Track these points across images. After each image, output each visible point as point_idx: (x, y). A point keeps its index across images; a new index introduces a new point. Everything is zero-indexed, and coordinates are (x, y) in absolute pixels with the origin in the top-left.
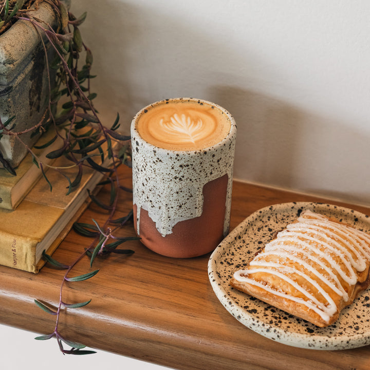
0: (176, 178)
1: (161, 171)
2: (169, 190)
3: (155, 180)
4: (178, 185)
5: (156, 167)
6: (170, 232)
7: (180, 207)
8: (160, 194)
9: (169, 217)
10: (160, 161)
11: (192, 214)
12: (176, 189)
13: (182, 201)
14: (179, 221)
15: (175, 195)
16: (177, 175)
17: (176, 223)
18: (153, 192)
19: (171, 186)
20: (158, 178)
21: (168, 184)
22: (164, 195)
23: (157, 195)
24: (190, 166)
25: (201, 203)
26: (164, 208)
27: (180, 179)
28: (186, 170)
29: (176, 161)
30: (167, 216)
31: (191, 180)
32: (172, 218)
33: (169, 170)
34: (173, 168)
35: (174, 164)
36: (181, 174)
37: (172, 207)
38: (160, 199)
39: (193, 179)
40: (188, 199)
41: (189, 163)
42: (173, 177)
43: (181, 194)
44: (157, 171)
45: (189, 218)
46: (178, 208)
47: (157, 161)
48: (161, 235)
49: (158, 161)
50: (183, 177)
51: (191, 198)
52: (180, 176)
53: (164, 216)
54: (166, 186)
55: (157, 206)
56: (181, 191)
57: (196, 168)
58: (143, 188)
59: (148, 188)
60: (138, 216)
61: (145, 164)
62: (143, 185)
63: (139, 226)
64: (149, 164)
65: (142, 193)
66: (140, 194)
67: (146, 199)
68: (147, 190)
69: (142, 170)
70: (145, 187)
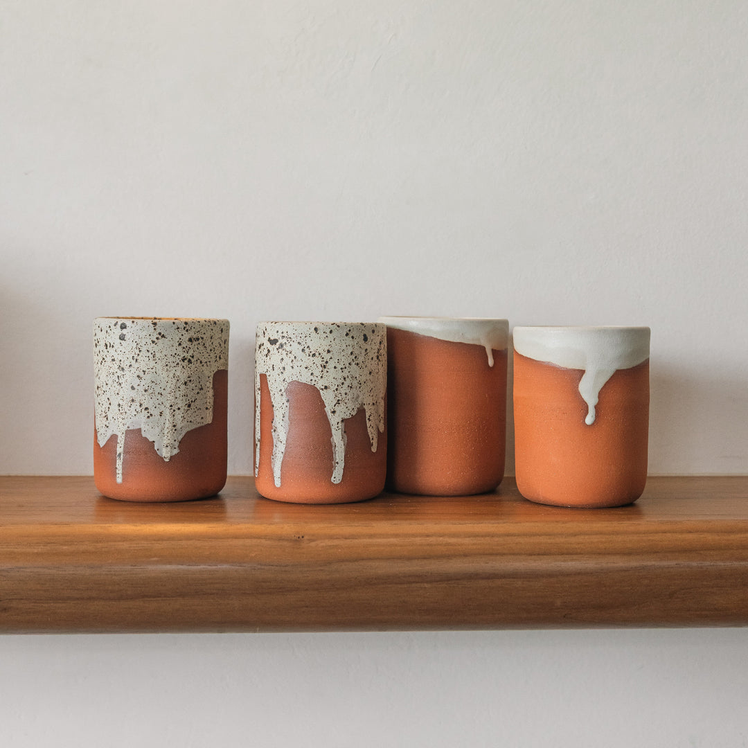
0: (183, 360)
1: (164, 353)
2: (175, 381)
3: (154, 370)
4: (186, 371)
5: (156, 348)
6: (176, 451)
7: (189, 406)
8: (162, 391)
9: (174, 426)
10: (163, 336)
11: (202, 418)
12: (183, 378)
13: (191, 395)
14: (188, 429)
15: (183, 387)
16: (185, 354)
17: (184, 434)
18: (151, 391)
19: (178, 373)
20: (159, 366)
21: (174, 371)
22: (168, 390)
23: (156, 393)
24: (201, 340)
25: (212, 401)
26: (167, 413)
27: (190, 361)
28: (196, 347)
29: (184, 332)
30: (171, 425)
31: (201, 362)
32: (178, 427)
33: (175, 348)
34: (180, 344)
35: (182, 338)
36: (191, 352)
37: (179, 409)
38: (161, 399)
39: (204, 361)
40: (198, 393)
41: (200, 336)
42: (181, 358)
43: (191, 385)
44: (158, 355)
45: (199, 425)
46: (186, 408)
47: (157, 338)
48: (162, 459)
49: (160, 337)
50: (193, 357)
51: (202, 391)
52: (188, 356)
53: (167, 425)
54: (171, 375)
55: (156, 412)
56: (190, 381)
57: (207, 345)
58: (133, 394)
59: (141, 389)
60: (120, 450)
61: (137, 352)
62: (133, 388)
63: (121, 466)
64: (144, 349)
65: (129, 405)
66: (126, 408)
67: (139, 409)
68: (140, 393)
69: (130, 366)
70: (136, 390)
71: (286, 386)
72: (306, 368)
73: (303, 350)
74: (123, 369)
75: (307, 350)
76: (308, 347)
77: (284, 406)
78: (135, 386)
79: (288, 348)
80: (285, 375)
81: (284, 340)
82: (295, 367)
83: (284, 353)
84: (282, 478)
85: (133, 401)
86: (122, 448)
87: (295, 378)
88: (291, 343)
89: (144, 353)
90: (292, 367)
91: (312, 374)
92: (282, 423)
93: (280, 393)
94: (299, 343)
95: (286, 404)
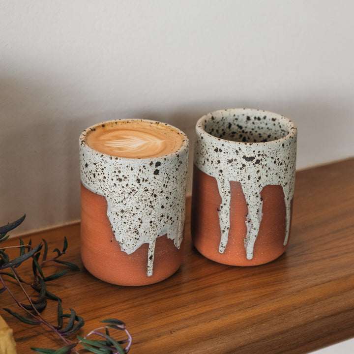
10: (181, 162)
26: (180, 216)
38: (178, 208)
44: (178, 178)
47: (179, 166)
48: (177, 248)
49: (180, 164)
53: (180, 224)
55: (175, 218)
58: (163, 211)
59: (168, 206)
60: (151, 253)
61: (167, 180)
62: (163, 207)
63: (152, 265)
64: (171, 177)
65: (160, 219)
66: (157, 222)
67: (166, 220)
68: (167, 209)
69: (162, 192)
70: (165, 208)
71: (261, 190)
72: (276, 174)
73: (275, 162)
74: (155, 196)
75: (277, 161)
76: (278, 159)
77: (258, 204)
78: (165, 205)
79: (263, 162)
80: (261, 182)
81: (261, 157)
82: (269, 175)
83: (260, 166)
84: (254, 253)
85: (162, 216)
86: (153, 252)
87: (268, 183)
88: (266, 158)
89: (172, 179)
90: (267, 176)
91: (280, 177)
92: (256, 215)
93: (255, 195)
94: (272, 158)
95: (260, 202)
